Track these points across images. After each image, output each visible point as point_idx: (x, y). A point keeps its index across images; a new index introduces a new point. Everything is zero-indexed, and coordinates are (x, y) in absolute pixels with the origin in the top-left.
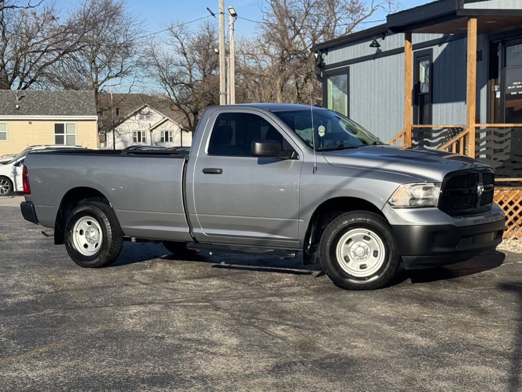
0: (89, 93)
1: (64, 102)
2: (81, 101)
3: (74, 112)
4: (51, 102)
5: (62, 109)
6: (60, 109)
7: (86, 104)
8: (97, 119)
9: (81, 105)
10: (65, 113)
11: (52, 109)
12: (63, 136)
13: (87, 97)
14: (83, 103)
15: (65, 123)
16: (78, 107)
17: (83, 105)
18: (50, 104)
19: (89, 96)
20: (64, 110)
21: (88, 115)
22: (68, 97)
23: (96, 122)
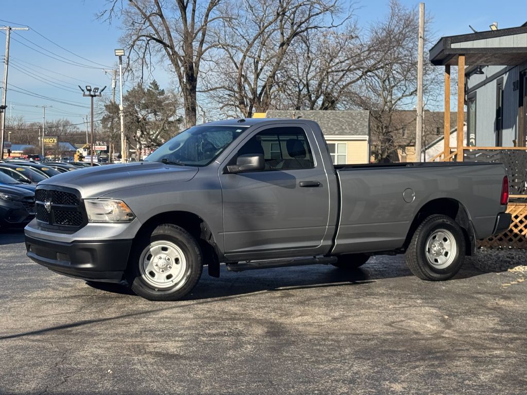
0: (364, 113)
1: (338, 123)
2: (354, 121)
3: (346, 133)
4: (326, 122)
5: (335, 129)
6: (332, 129)
7: (359, 124)
8: (367, 139)
9: (353, 125)
10: (337, 133)
11: (325, 130)
12: (334, 156)
13: (361, 116)
14: (356, 123)
15: (336, 143)
16: (350, 127)
17: (356, 125)
18: (325, 124)
19: (364, 115)
20: (337, 130)
21: (359, 134)
22: (343, 117)
23: (367, 142)
